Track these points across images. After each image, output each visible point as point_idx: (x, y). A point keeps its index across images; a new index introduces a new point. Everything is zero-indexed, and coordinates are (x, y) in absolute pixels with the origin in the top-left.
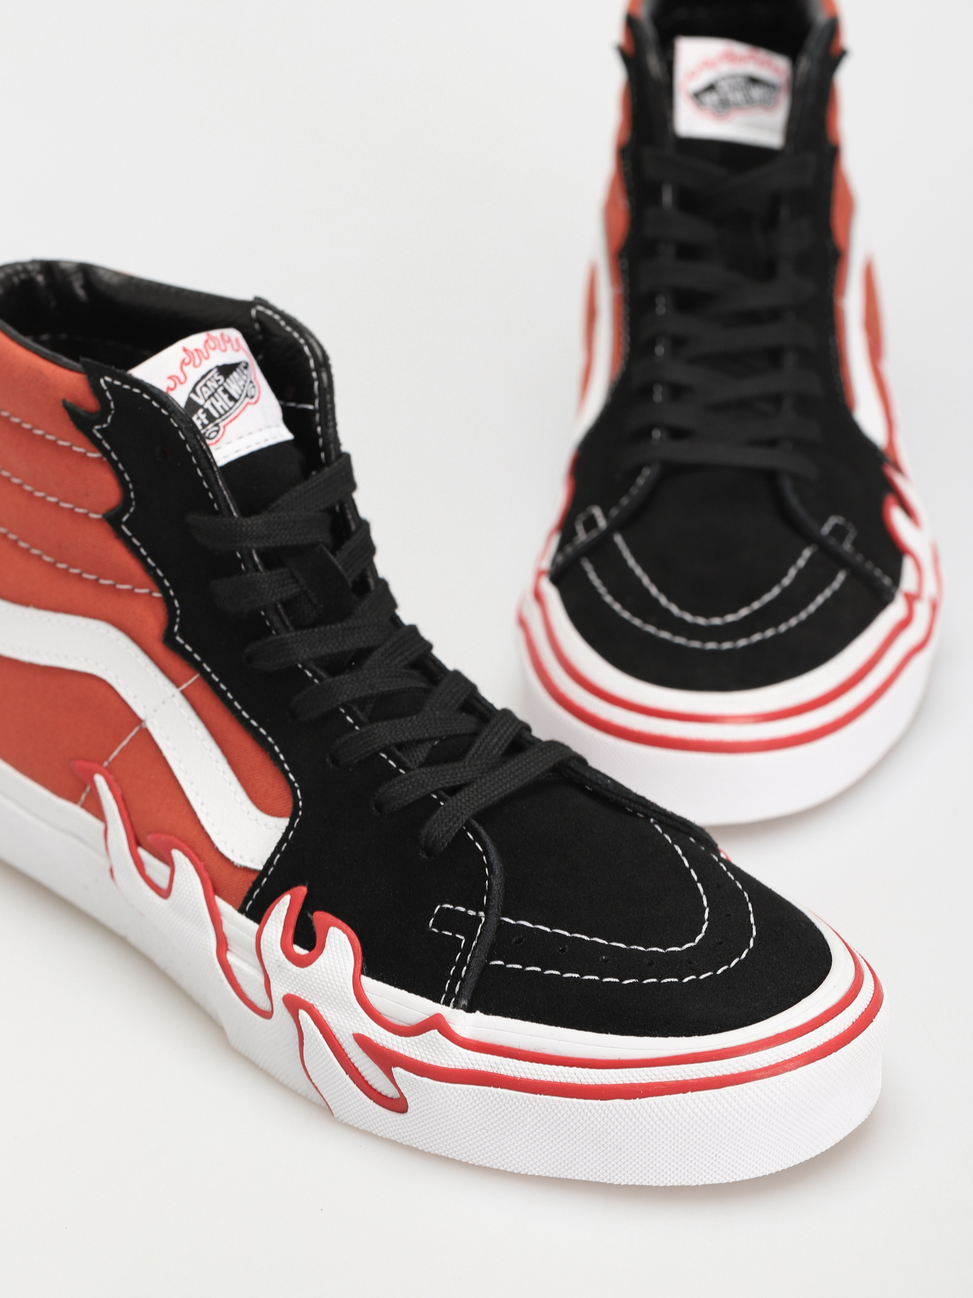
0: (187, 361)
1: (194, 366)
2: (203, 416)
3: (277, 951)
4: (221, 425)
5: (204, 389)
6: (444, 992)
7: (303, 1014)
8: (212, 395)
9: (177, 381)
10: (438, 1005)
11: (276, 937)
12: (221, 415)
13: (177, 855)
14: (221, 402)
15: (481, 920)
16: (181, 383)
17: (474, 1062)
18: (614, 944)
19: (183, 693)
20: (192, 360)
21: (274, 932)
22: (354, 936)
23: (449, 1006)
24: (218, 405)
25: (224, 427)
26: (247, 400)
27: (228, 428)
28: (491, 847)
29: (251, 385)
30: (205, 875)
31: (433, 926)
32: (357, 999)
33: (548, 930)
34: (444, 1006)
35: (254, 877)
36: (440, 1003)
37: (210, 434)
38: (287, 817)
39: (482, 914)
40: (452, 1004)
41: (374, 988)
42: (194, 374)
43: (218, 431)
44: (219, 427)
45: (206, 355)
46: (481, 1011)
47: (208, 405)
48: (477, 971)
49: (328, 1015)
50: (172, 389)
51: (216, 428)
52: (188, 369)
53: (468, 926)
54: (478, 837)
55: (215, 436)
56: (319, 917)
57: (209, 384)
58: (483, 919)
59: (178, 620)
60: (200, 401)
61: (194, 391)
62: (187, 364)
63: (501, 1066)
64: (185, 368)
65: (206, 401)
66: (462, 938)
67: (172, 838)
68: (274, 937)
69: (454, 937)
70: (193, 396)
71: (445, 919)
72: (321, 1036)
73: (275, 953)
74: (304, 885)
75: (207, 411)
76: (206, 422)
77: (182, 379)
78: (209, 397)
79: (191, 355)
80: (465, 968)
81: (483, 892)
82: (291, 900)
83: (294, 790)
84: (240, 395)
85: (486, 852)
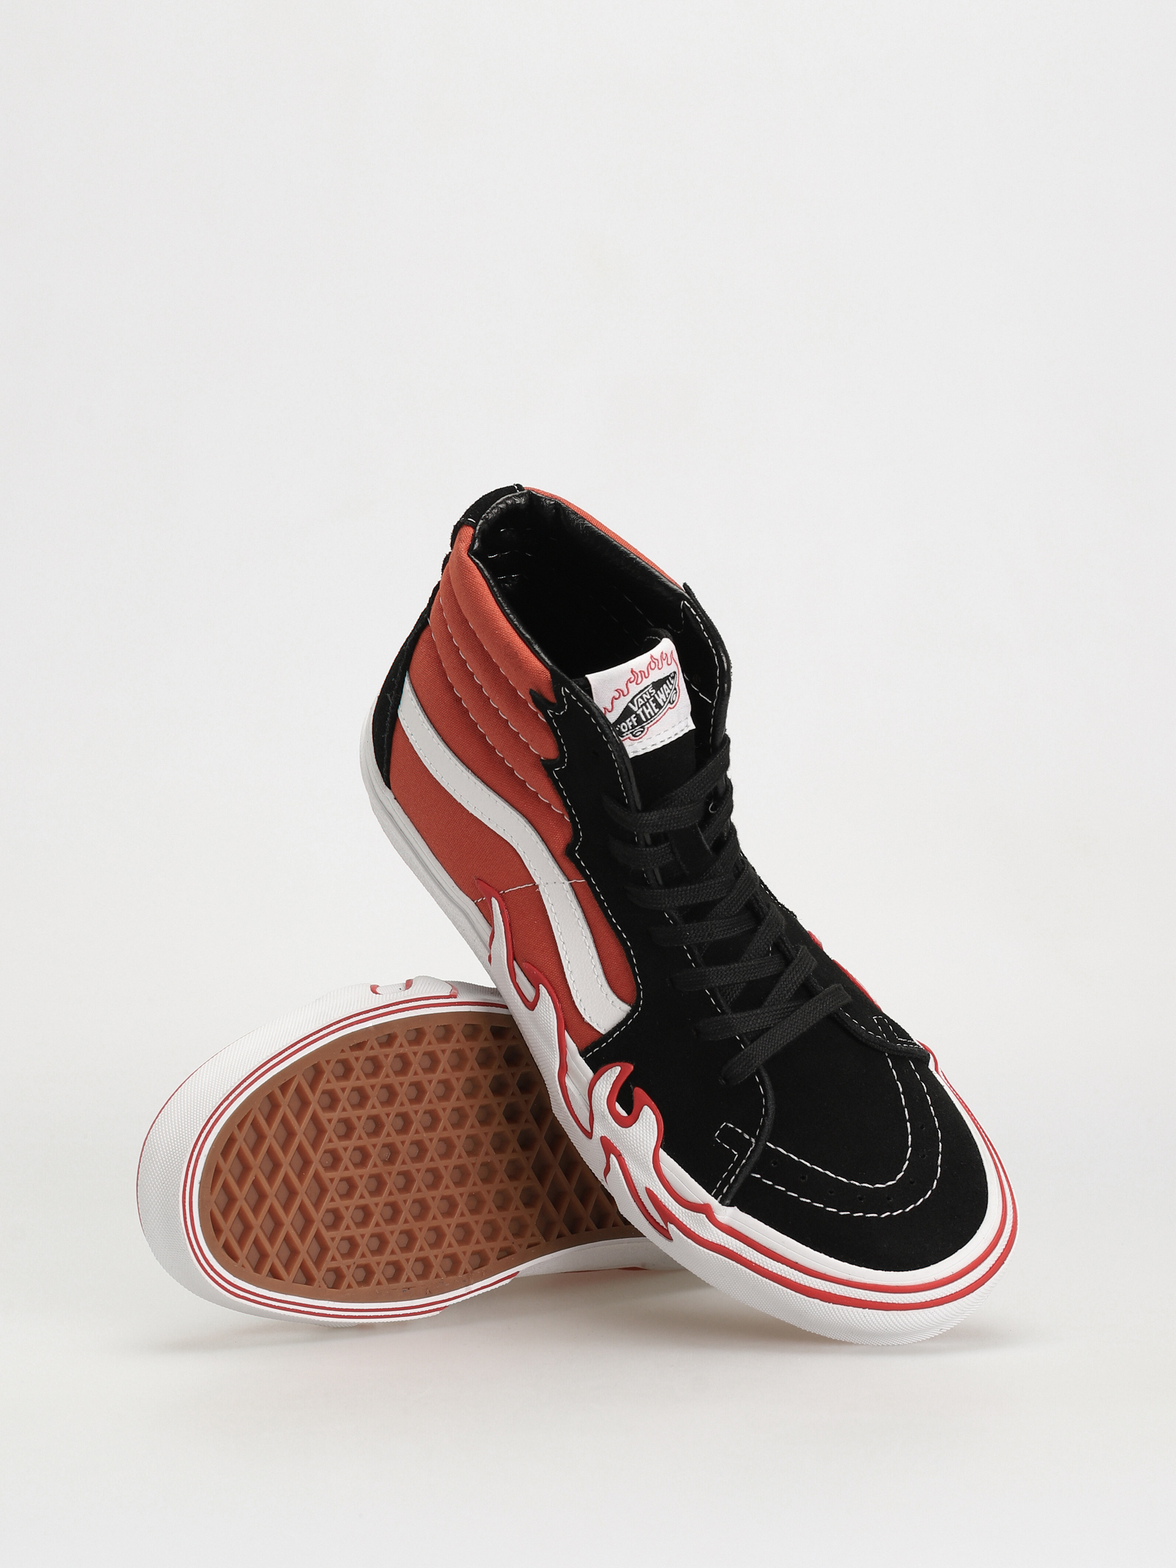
0: (632, 680)
1: (637, 684)
2: (634, 720)
3: (604, 1105)
4: (646, 727)
5: (640, 700)
6: (716, 1188)
7: (613, 1158)
8: (645, 704)
9: (621, 693)
10: (710, 1195)
11: (605, 1094)
12: (647, 720)
13: (543, 989)
14: (650, 710)
15: (752, 1145)
16: (624, 696)
17: (726, 1242)
18: (840, 1178)
19: (571, 884)
20: (636, 679)
21: (604, 1089)
22: (660, 1117)
23: (717, 1199)
24: (647, 712)
25: (648, 728)
26: (669, 705)
27: (650, 729)
28: (770, 1094)
29: (675, 691)
30: (561, 1014)
31: (718, 1137)
32: (654, 1166)
33: (796, 1158)
34: (713, 1198)
35: (596, 1038)
36: (710, 1194)
37: (636, 733)
38: (630, 1005)
39: (753, 1140)
40: (719, 1199)
41: (668, 1162)
42: (634, 689)
43: (642, 732)
44: (644, 729)
45: (647, 675)
46: (738, 1208)
47: (639, 712)
48: (741, 1180)
49: (630, 1166)
50: (616, 699)
51: (642, 729)
52: (632, 686)
53: (742, 1146)
54: (762, 1082)
55: (640, 735)
56: (639, 1093)
57: (644, 696)
58: (754, 1145)
59: (579, 844)
60: (635, 709)
61: (632, 701)
62: (631, 682)
63: (743, 1251)
64: (629, 684)
65: (639, 708)
66: (736, 1153)
67: (541, 976)
68: (603, 1093)
69: (730, 1150)
70: (630, 705)
71: (727, 1134)
72: (623, 1177)
73: (602, 1106)
74: (632, 1064)
75: (638, 716)
76: (636, 724)
77: (626, 693)
78: (642, 706)
79: (636, 675)
80: (734, 1177)
81: (758, 1126)
82: (620, 1071)
83: (639, 990)
84: (665, 703)
85: (765, 1096)
